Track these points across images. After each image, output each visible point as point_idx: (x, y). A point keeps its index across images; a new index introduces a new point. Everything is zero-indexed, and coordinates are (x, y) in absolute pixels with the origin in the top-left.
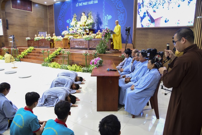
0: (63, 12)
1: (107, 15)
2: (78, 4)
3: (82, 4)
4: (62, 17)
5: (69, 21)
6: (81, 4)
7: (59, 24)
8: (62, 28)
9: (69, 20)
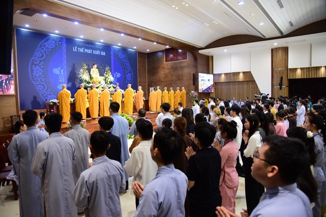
0: (45, 52)
1: (116, 73)
2: (77, 50)
3: (84, 50)
4: (41, 61)
5: (60, 71)
6: (82, 50)
7: (34, 74)
8: (41, 81)
9: (59, 68)
